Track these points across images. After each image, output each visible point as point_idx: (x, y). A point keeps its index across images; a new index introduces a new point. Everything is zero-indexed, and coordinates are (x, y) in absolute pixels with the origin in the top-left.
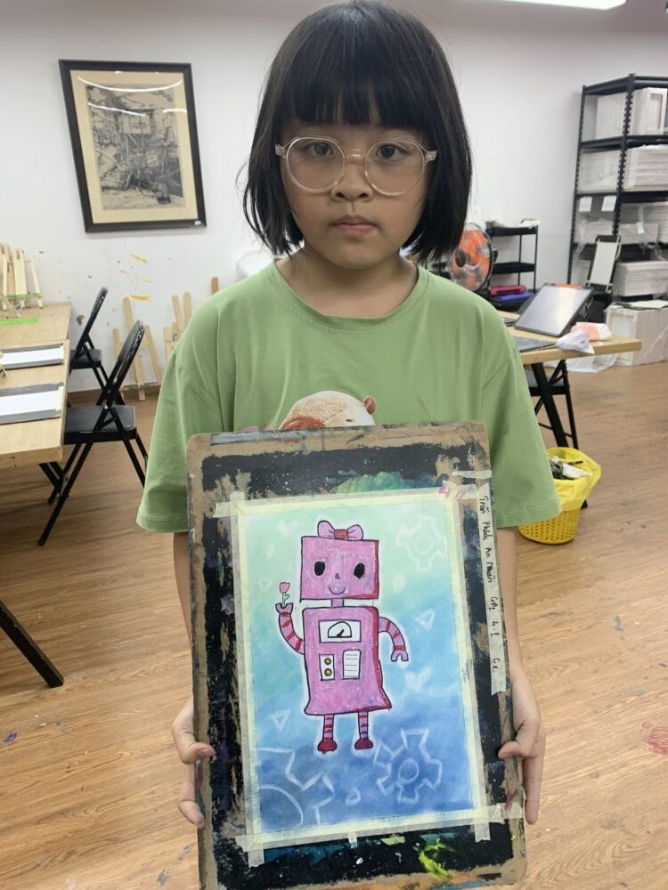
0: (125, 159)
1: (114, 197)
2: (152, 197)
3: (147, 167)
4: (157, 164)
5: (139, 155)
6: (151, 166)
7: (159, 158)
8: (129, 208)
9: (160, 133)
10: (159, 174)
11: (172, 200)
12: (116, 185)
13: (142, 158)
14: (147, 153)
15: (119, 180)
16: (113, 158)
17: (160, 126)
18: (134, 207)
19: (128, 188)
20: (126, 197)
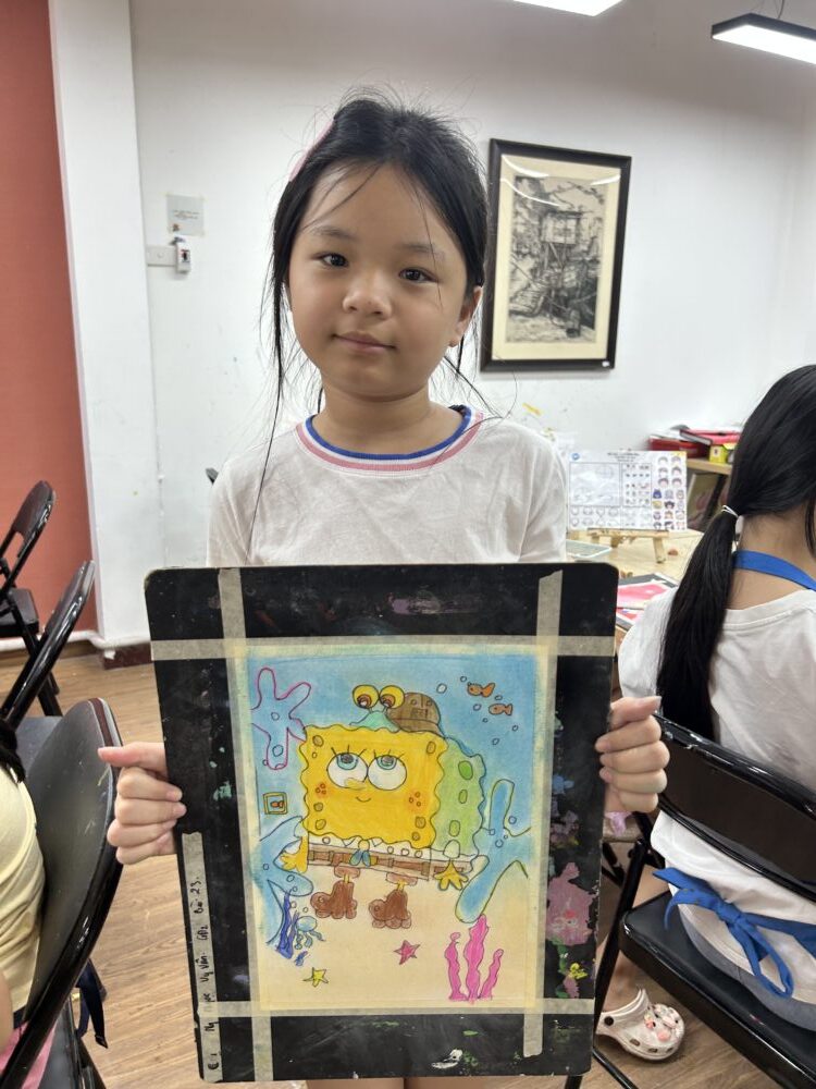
0: (541, 274)
1: (522, 325)
2: (562, 327)
3: (563, 288)
4: (574, 284)
5: (556, 270)
6: (567, 286)
7: (578, 277)
8: (534, 341)
9: (584, 244)
10: (574, 297)
11: (582, 332)
12: (525, 309)
13: (559, 274)
14: (566, 269)
15: (529, 303)
16: (528, 273)
17: (586, 236)
18: (540, 340)
19: (539, 313)
20: (533, 326)
